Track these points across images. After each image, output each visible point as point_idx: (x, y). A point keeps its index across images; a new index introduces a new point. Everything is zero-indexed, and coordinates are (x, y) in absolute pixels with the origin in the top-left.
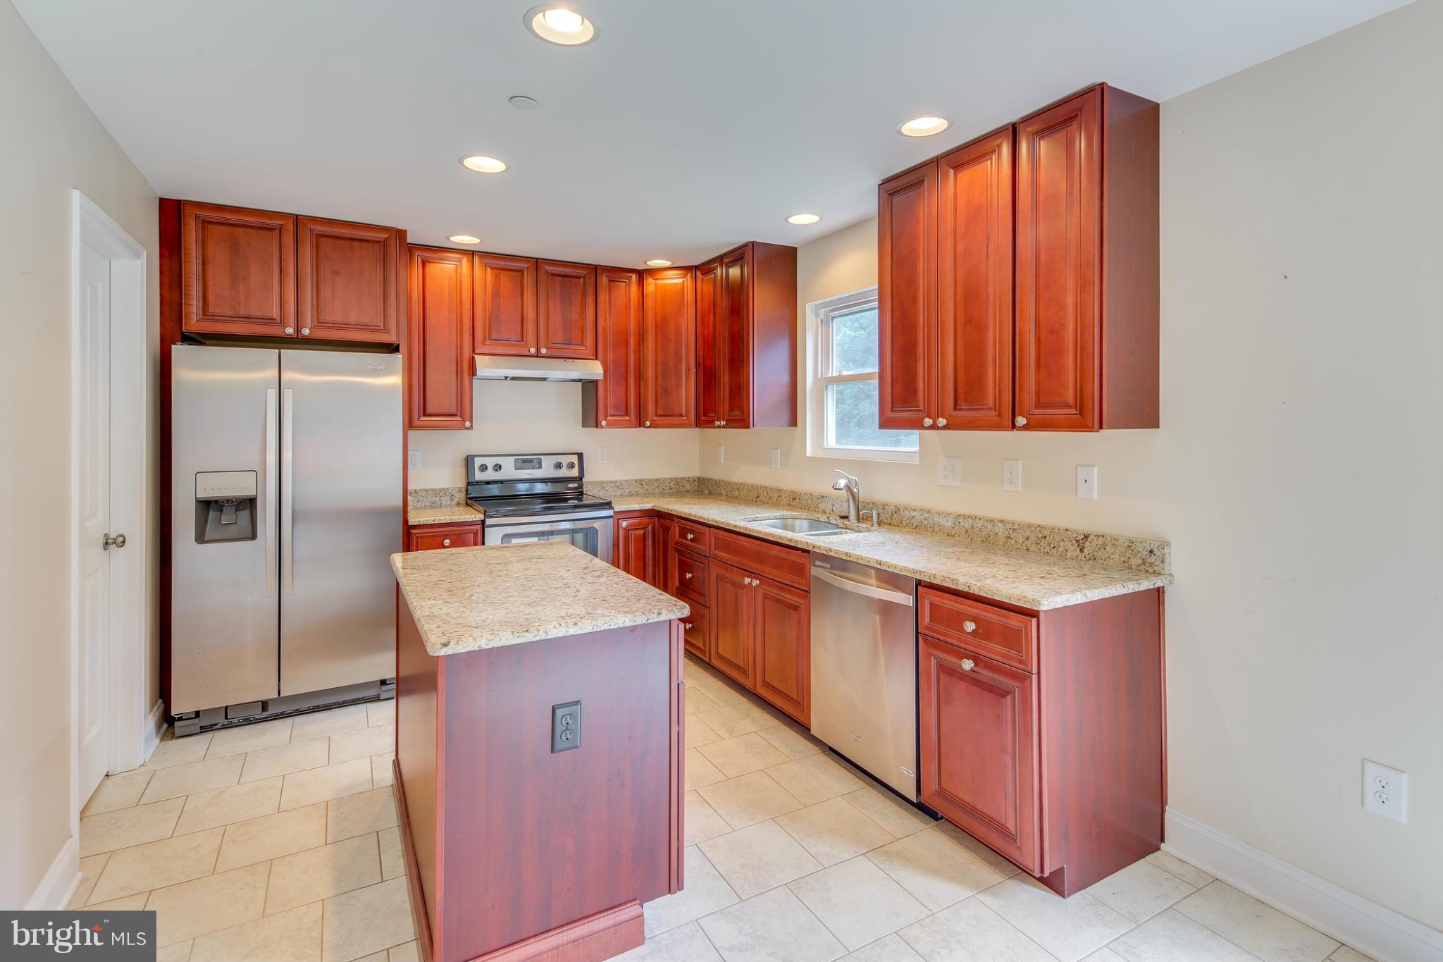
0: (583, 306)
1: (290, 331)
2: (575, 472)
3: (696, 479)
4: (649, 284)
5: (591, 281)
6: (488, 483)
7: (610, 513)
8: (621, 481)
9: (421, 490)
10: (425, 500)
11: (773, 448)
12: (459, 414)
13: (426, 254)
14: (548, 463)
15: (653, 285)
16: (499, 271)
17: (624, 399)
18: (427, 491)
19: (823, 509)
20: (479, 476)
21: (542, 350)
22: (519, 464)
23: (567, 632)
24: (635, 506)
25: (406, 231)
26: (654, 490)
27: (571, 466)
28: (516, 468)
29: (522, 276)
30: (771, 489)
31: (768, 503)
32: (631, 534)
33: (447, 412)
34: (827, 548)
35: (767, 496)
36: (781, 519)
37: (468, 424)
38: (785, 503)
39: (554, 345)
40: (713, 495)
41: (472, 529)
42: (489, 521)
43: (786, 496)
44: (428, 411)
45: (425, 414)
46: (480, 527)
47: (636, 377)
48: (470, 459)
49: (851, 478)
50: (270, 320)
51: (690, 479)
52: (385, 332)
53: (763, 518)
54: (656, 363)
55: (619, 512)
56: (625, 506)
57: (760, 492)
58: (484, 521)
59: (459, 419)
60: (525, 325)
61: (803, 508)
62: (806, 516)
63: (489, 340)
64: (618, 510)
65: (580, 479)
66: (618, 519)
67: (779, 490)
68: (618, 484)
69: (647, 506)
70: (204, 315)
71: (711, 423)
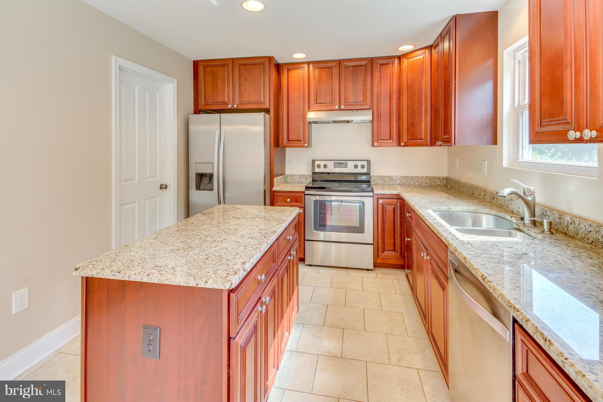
0: (365, 81)
1: (230, 106)
2: (365, 170)
3: (445, 178)
4: (404, 63)
5: (369, 67)
6: (322, 173)
7: (371, 194)
8: (393, 176)
9: (294, 175)
10: (295, 179)
11: (483, 160)
12: (303, 140)
13: (289, 67)
14: (351, 165)
15: (407, 62)
16: (321, 69)
17: (389, 131)
18: (296, 176)
19: (512, 209)
20: (317, 170)
21: (342, 106)
22: (336, 165)
23: (142, 279)
24: (387, 191)
25: (273, 56)
27: (363, 167)
28: (335, 167)
29: (332, 70)
30: (480, 189)
31: (478, 199)
32: (386, 207)
33: (298, 139)
34: (455, 247)
35: (478, 194)
36: (472, 212)
37: (306, 145)
38: (488, 200)
39: (348, 103)
40: (452, 189)
41: (300, 195)
42: (307, 192)
43: (489, 195)
44: (290, 139)
45: (288, 140)
46: (303, 194)
47: (396, 118)
48: (314, 161)
49: (526, 188)
50: (224, 102)
51: (440, 178)
52: (264, 103)
53: (455, 210)
54: (408, 109)
55: (377, 194)
56: (381, 191)
57: (474, 191)
58: (304, 192)
59: (303, 142)
60: (333, 95)
61: (499, 206)
62: (495, 213)
63: (317, 103)
64: (377, 193)
65: (368, 174)
66: (377, 198)
67: (485, 191)
68: (392, 178)
69: (395, 192)
70: (205, 103)
71: (435, 143)
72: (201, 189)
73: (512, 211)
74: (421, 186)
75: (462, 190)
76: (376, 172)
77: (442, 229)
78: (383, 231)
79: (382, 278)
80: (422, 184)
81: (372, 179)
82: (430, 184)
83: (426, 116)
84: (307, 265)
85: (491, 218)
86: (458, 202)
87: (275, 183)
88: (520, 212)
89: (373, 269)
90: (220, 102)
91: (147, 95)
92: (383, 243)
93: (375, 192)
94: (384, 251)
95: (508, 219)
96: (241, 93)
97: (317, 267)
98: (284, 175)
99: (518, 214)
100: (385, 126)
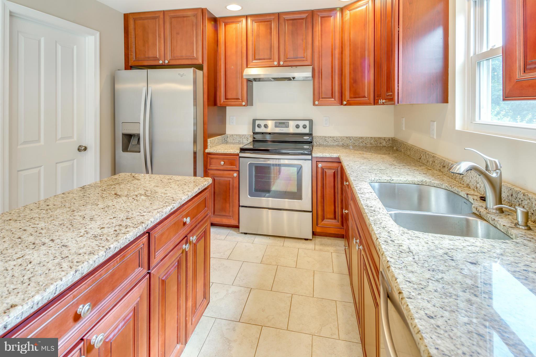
0: (305, 35)
1: (161, 62)
2: (307, 131)
3: (391, 139)
4: (346, 15)
5: (309, 20)
6: (262, 133)
7: (309, 157)
8: (337, 137)
9: (234, 135)
12: (241, 99)
13: (226, 21)
14: (292, 125)
15: (349, 14)
16: (259, 23)
17: (331, 88)
18: (237, 135)
20: (257, 130)
21: (281, 62)
22: (277, 125)
24: (326, 154)
26: (359, 143)
27: (305, 127)
28: (276, 127)
29: (271, 24)
30: (428, 154)
31: (426, 165)
32: (326, 172)
33: (235, 97)
34: (388, 261)
35: (425, 159)
36: (418, 184)
37: (244, 103)
38: (438, 168)
39: (288, 59)
40: (398, 152)
41: (235, 158)
42: (241, 155)
43: (438, 163)
44: (227, 98)
45: (226, 99)
46: (238, 157)
47: (339, 74)
48: (254, 121)
49: (489, 160)
50: (155, 58)
51: (386, 139)
52: (196, 59)
53: (398, 182)
54: (350, 64)
55: (317, 157)
56: (320, 154)
57: (422, 155)
58: (238, 155)
59: (241, 101)
60: (272, 50)
61: (451, 177)
62: (446, 187)
63: (255, 60)
64: (315, 156)
65: (310, 135)
66: (317, 161)
67: (433, 157)
68: (335, 139)
69: (335, 155)
70: (136, 58)
71: (378, 102)
72: (128, 150)
73: (468, 185)
74: (366, 147)
75: (409, 153)
76: (318, 132)
77: (376, 217)
78: (323, 197)
79: (321, 250)
80: (367, 145)
81: (314, 140)
82: (376, 145)
83: (369, 71)
84: (242, 233)
85: (442, 194)
86: (402, 170)
87: (209, 144)
88: (479, 188)
89: (312, 239)
90: (151, 58)
91: (59, 48)
92: (323, 210)
93: (314, 155)
94: (324, 219)
95: (463, 196)
96: (172, 47)
97: (252, 235)
98: (224, 135)
99: (475, 189)
100: (326, 83)
